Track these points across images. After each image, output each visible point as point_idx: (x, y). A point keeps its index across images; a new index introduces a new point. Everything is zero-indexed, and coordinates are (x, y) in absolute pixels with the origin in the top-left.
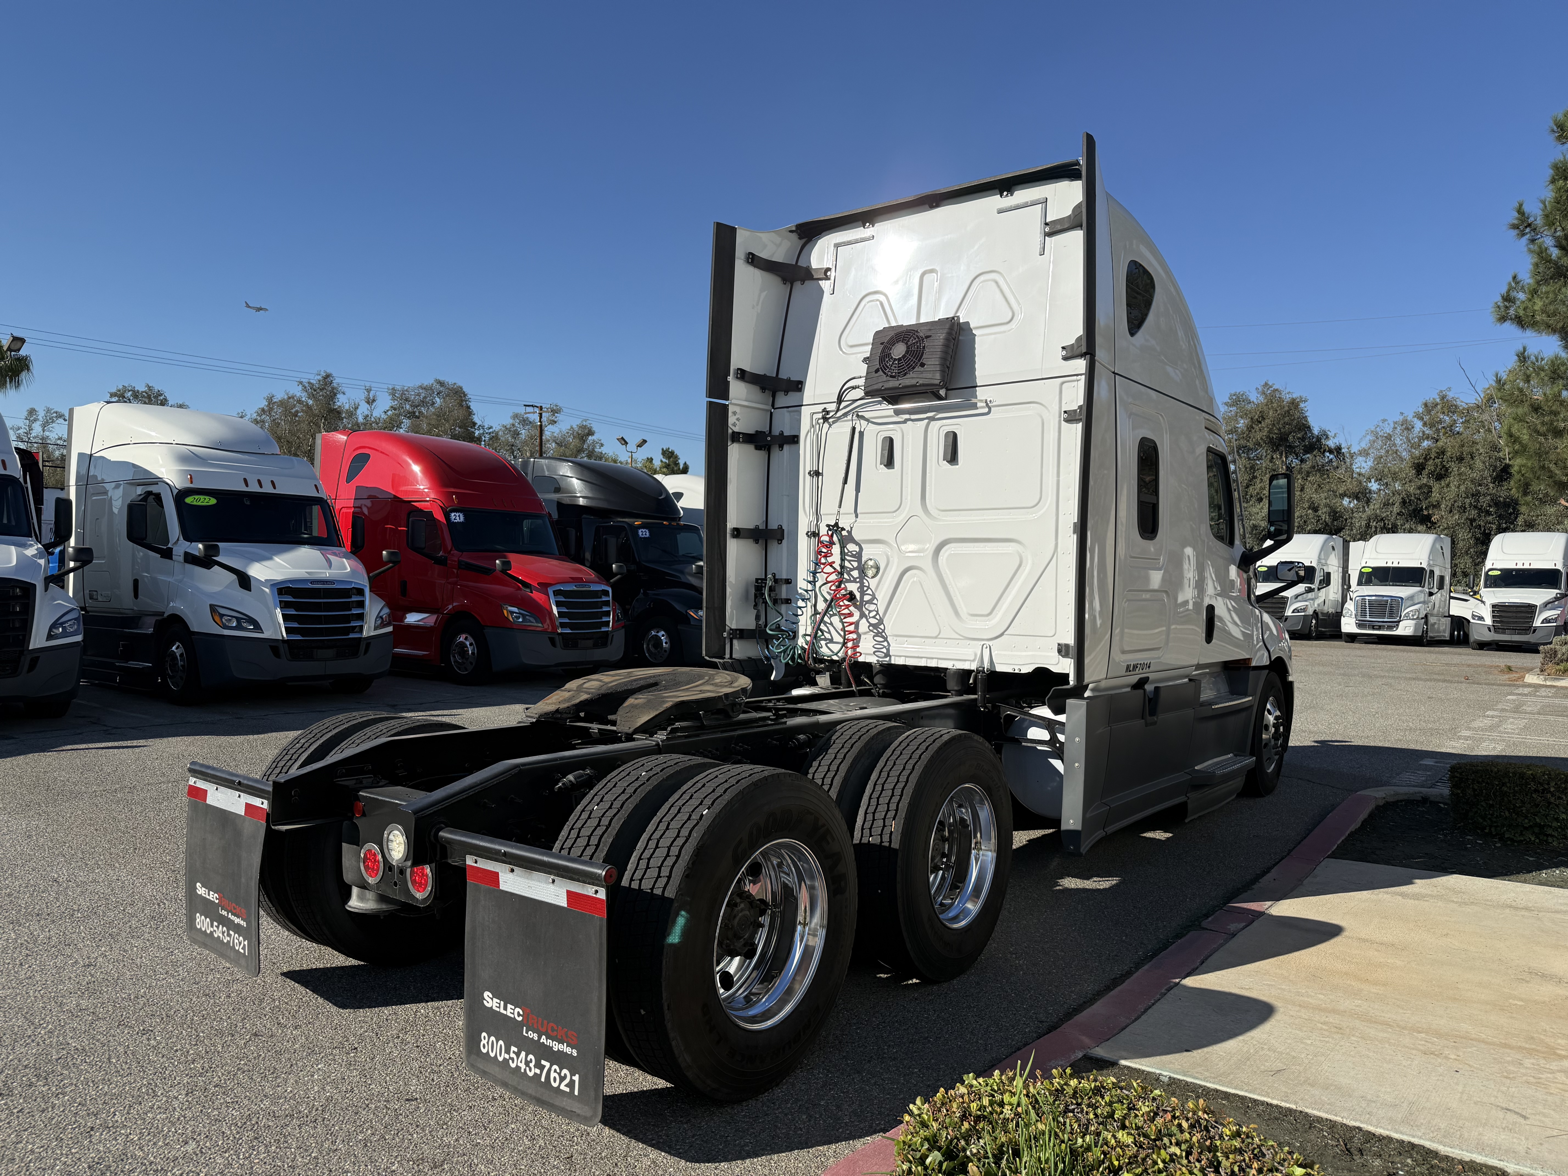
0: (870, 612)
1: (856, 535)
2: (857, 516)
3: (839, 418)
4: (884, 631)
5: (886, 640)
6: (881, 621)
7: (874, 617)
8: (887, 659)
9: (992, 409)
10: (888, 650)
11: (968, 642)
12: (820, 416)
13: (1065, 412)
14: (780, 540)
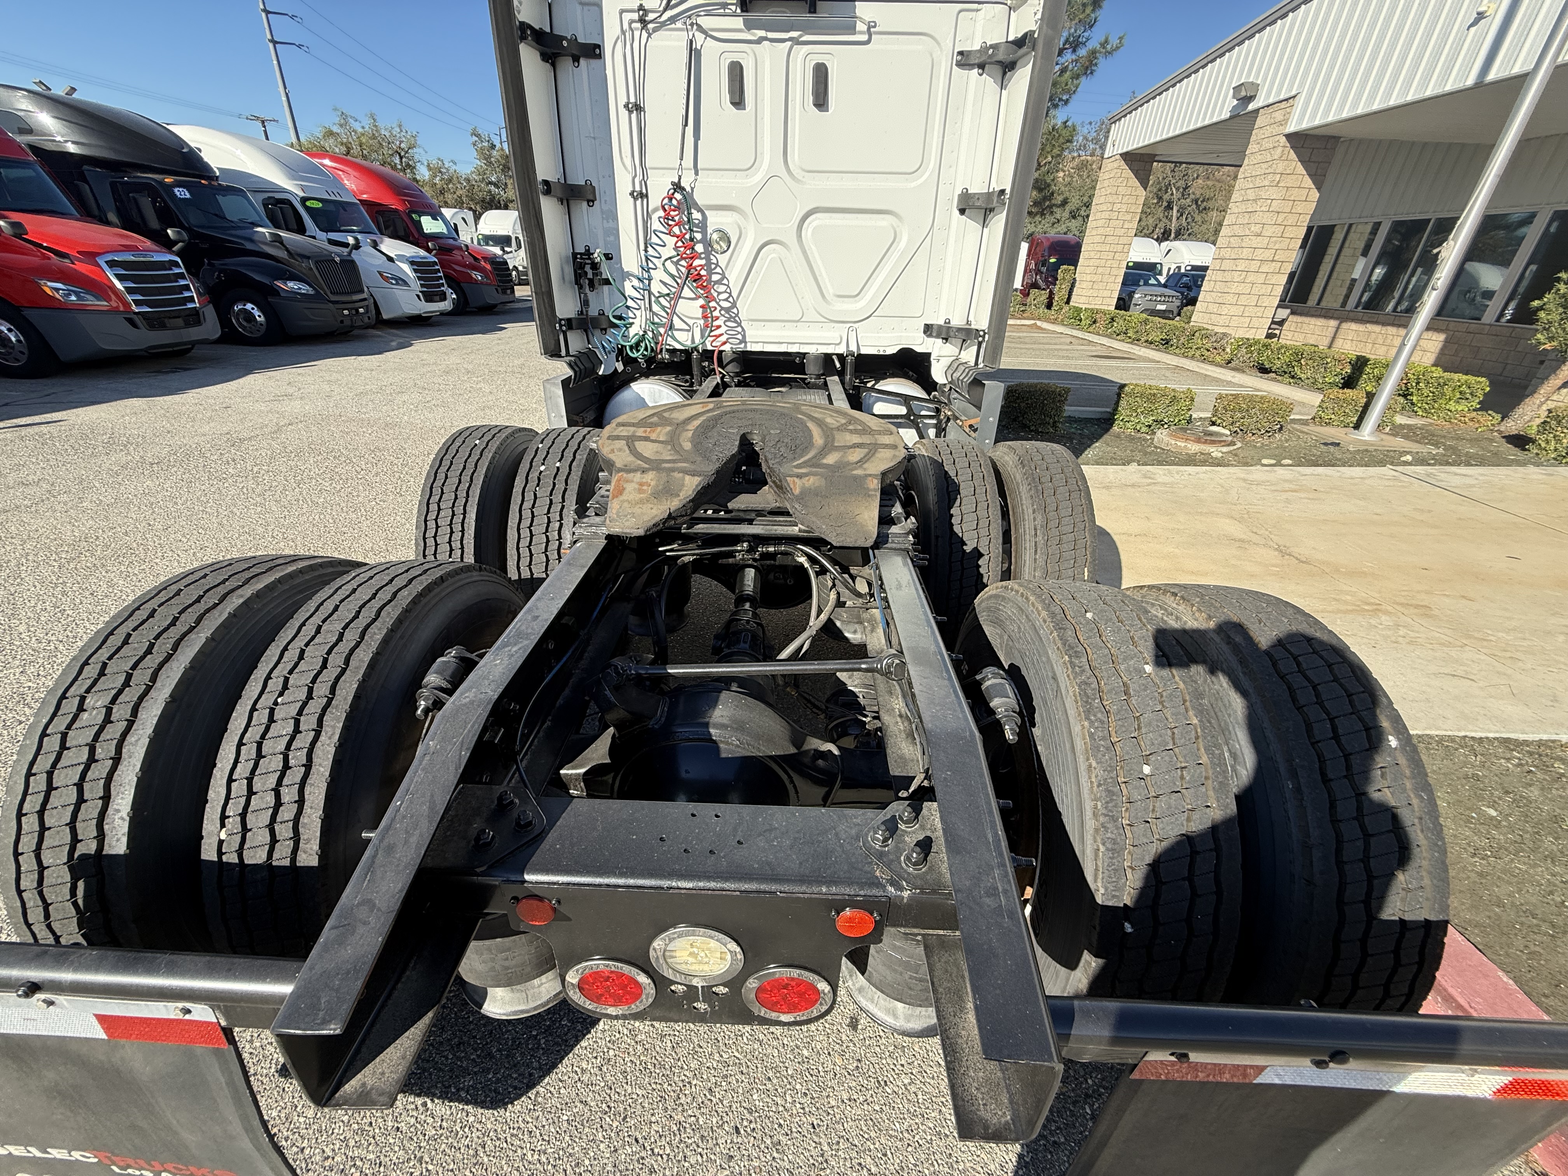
0: (719, 293)
1: (699, 198)
2: (697, 173)
3: (663, 24)
4: (737, 315)
5: (739, 325)
6: (734, 305)
7: (726, 300)
8: (742, 346)
9: (873, 37)
10: (744, 336)
11: (833, 325)
12: (635, 16)
13: (961, 53)
14: (591, 202)
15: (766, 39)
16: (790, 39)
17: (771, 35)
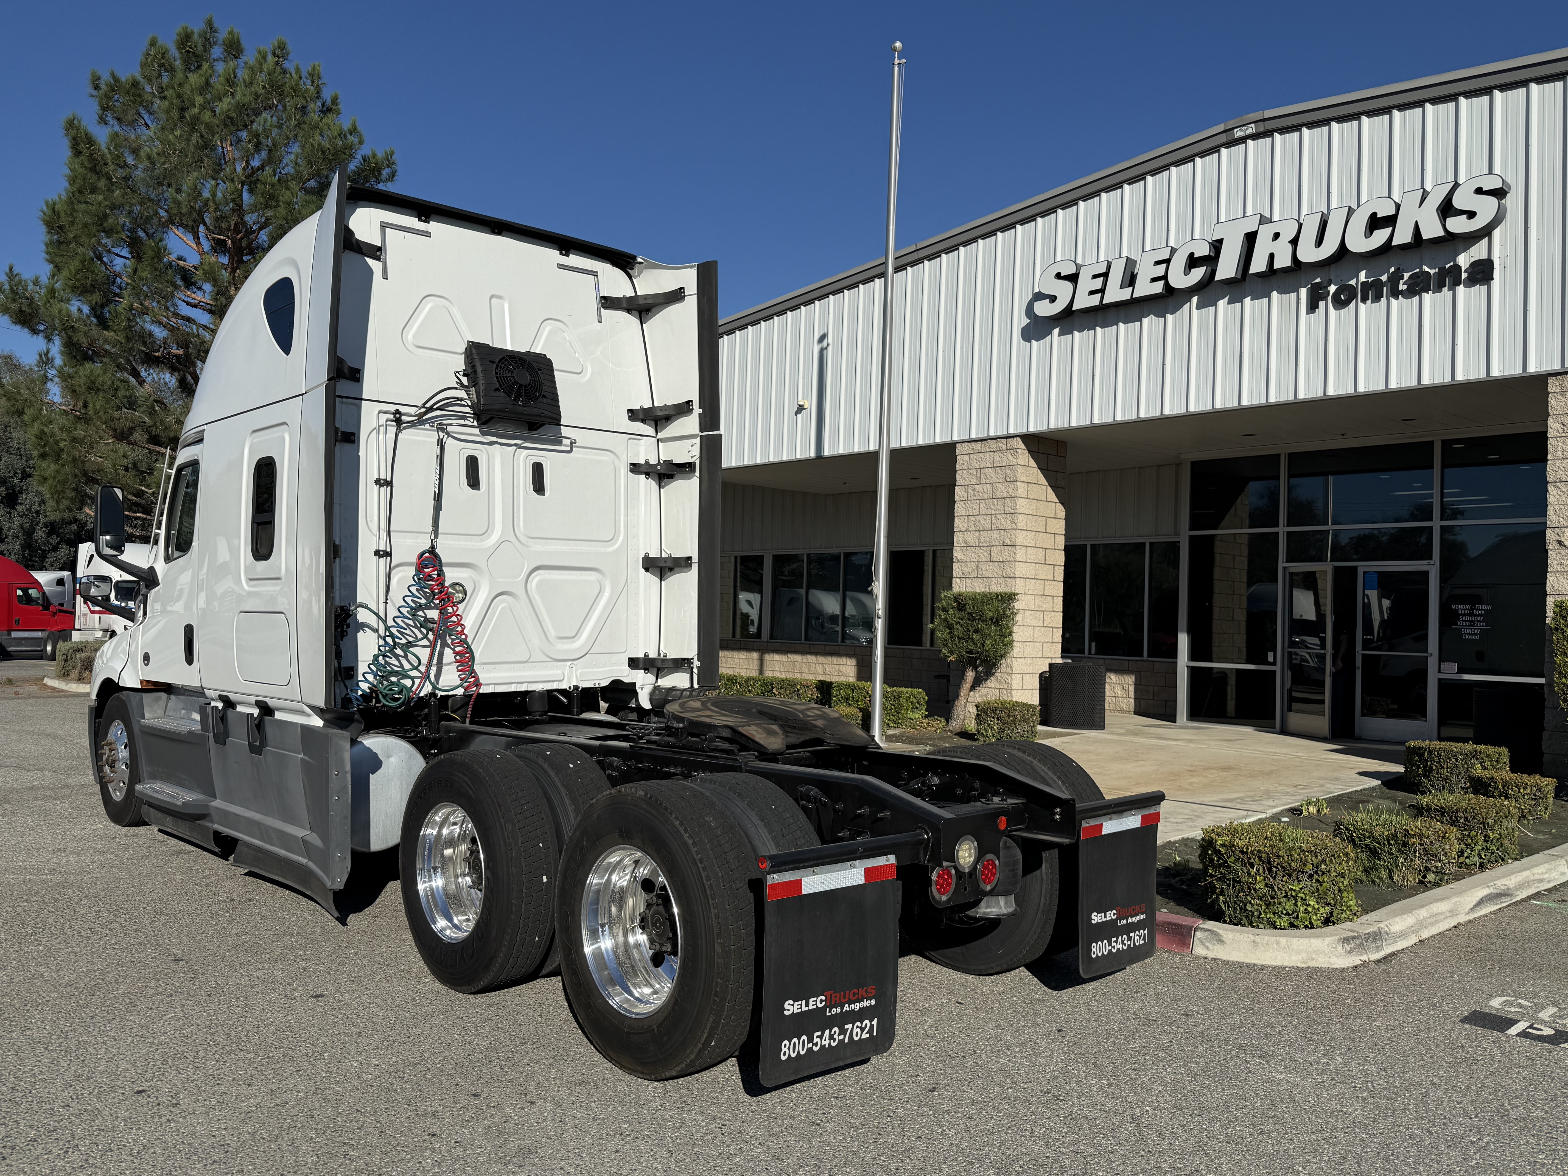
11: (557, 663)
13: (631, 464)
15: (496, 443)
16: (515, 445)
17: (500, 440)
